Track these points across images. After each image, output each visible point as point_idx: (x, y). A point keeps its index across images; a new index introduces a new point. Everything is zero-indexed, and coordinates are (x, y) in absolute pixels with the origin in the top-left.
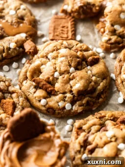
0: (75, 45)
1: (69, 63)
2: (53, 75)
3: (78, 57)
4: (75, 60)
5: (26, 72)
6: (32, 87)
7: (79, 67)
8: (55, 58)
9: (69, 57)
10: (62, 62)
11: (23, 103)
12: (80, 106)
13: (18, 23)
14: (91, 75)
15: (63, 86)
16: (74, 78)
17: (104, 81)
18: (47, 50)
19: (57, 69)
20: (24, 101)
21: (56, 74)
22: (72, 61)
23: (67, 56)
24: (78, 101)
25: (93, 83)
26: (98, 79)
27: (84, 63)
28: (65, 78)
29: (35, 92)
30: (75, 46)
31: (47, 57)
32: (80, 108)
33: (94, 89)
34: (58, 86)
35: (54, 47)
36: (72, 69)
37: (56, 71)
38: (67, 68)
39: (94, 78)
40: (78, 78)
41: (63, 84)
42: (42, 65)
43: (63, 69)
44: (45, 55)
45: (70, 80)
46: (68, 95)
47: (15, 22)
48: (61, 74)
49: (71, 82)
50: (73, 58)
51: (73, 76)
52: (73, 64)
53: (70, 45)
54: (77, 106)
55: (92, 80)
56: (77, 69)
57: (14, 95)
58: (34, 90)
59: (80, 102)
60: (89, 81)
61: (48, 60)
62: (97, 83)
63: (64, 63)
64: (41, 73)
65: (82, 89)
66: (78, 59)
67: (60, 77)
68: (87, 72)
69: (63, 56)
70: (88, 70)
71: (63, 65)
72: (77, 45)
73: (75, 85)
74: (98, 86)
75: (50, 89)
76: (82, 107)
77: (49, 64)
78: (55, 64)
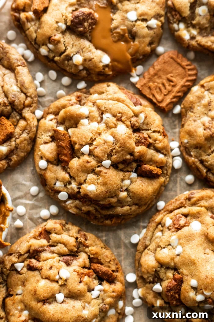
0: (153, 130)
1: (112, 151)
2: (82, 146)
3: (132, 154)
4: (123, 154)
5: (64, 107)
6: (50, 134)
7: (121, 166)
8: (108, 127)
9: (118, 144)
10: (105, 142)
11: (22, 142)
12: (76, 207)
14: (124, 188)
15: (78, 169)
16: (98, 174)
17: (133, 208)
18: (111, 106)
19: (94, 143)
20: (25, 140)
21: (86, 149)
22: (117, 152)
23: (118, 141)
24: (80, 201)
25: (114, 200)
26: (129, 199)
27: (134, 165)
28: (89, 164)
29: (46, 143)
30: (150, 131)
31: (102, 114)
32: (75, 210)
33: (111, 207)
34: (75, 163)
35: (120, 113)
36: (107, 163)
37: (90, 144)
38: (103, 156)
39: (123, 194)
40: (101, 180)
41: (80, 170)
42: (87, 117)
43: (98, 151)
44: (103, 109)
45: (93, 171)
46: (74, 185)
48: (91, 153)
49: (91, 176)
50: (122, 150)
51: (100, 171)
52: (114, 157)
53: (147, 124)
54: (73, 205)
55: (117, 195)
56: (115, 166)
57: (22, 123)
58: (49, 138)
59: (81, 203)
60: (113, 194)
61: (99, 119)
62: (121, 203)
63: (106, 146)
64: (76, 127)
65: (92, 196)
66: (128, 157)
67: (86, 158)
68: (123, 180)
69: (114, 137)
70: (129, 179)
71: (102, 148)
72: (154, 132)
73: (90, 184)
74: (119, 206)
75: (63, 157)
76: (78, 211)
77: (94, 125)
78: (100, 134)
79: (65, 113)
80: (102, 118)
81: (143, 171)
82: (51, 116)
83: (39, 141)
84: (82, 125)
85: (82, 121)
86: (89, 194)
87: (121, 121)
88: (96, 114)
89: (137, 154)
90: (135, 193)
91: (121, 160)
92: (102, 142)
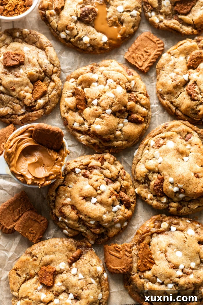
0: (140, 92)
1: (112, 103)
2: (93, 99)
3: (125, 106)
4: (119, 106)
5: (82, 74)
6: (72, 91)
7: (118, 114)
8: (111, 88)
9: (117, 99)
10: (108, 97)
11: (52, 97)
12: (87, 140)
13: (114, 24)
14: (119, 129)
15: (89, 115)
16: (103, 118)
17: (124, 142)
18: (113, 75)
19: (101, 98)
20: (55, 95)
21: (95, 102)
22: (116, 104)
23: (117, 97)
24: (90, 136)
25: (112, 136)
26: (122, 136)
27: (127, 114)
28: (97, 112)
29: (69, 97)
30: (138, 93)
31: (107, 79)
32: (86, 142)
33: (109, 141)
34: (87, 111)
35: (119, 79)
36: (109, 111)
37: (98, 99)
38: (107, 107)
39: (118, 133)
40: (104, 122)
41: (91, 115)
42: (97, 81)
43: (103, 104)
44: (108, 76)
45: (99, 116)
46: (86, 125)
47: (112, 20)
48: (98, 105)
49: (98, 119)
50: (119, 103)
51: (104, 117)
52: (114, 108)
53: (136, 88)
54: (84, 139)
55: (114, 133)
56: (114, 113)
57: (52, 84)
58: (71, 94)
59: (90, 138)
60: (112, 132)
61: (105, 83)
62: (117, 138)
63: (108, 100)
64: (89, 87)
65: (98, 132)
66: (123, 108)
67: (95, 107)
68: (118, 123)
69: (114, 94)
70: (123, 123)
71: (106, 101)
72: (140, 93)
73: (97, 124)
74: (115, 141)
75: (80, 106)
76: (88, 143)
77: (101, 87)
78: (105, 92)
79: (83, 77)
80: (107, 83)
81: (132, 118)
82: (73, 80)
83: (64, 95)
84: (93, 86)
85: (93, 84)
86: (96, 131)
87: (119, 84)
88: (103, 79)
89: (128, 107)
90: (126, 133)
91: (118, 110)
92: (106, 97)
